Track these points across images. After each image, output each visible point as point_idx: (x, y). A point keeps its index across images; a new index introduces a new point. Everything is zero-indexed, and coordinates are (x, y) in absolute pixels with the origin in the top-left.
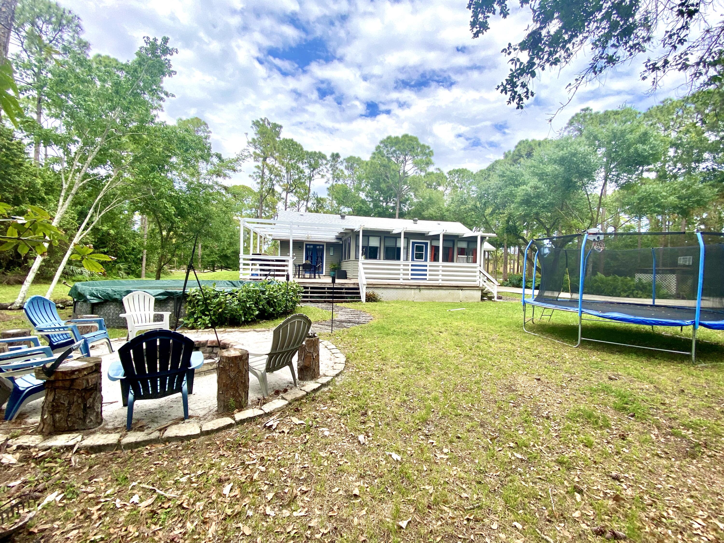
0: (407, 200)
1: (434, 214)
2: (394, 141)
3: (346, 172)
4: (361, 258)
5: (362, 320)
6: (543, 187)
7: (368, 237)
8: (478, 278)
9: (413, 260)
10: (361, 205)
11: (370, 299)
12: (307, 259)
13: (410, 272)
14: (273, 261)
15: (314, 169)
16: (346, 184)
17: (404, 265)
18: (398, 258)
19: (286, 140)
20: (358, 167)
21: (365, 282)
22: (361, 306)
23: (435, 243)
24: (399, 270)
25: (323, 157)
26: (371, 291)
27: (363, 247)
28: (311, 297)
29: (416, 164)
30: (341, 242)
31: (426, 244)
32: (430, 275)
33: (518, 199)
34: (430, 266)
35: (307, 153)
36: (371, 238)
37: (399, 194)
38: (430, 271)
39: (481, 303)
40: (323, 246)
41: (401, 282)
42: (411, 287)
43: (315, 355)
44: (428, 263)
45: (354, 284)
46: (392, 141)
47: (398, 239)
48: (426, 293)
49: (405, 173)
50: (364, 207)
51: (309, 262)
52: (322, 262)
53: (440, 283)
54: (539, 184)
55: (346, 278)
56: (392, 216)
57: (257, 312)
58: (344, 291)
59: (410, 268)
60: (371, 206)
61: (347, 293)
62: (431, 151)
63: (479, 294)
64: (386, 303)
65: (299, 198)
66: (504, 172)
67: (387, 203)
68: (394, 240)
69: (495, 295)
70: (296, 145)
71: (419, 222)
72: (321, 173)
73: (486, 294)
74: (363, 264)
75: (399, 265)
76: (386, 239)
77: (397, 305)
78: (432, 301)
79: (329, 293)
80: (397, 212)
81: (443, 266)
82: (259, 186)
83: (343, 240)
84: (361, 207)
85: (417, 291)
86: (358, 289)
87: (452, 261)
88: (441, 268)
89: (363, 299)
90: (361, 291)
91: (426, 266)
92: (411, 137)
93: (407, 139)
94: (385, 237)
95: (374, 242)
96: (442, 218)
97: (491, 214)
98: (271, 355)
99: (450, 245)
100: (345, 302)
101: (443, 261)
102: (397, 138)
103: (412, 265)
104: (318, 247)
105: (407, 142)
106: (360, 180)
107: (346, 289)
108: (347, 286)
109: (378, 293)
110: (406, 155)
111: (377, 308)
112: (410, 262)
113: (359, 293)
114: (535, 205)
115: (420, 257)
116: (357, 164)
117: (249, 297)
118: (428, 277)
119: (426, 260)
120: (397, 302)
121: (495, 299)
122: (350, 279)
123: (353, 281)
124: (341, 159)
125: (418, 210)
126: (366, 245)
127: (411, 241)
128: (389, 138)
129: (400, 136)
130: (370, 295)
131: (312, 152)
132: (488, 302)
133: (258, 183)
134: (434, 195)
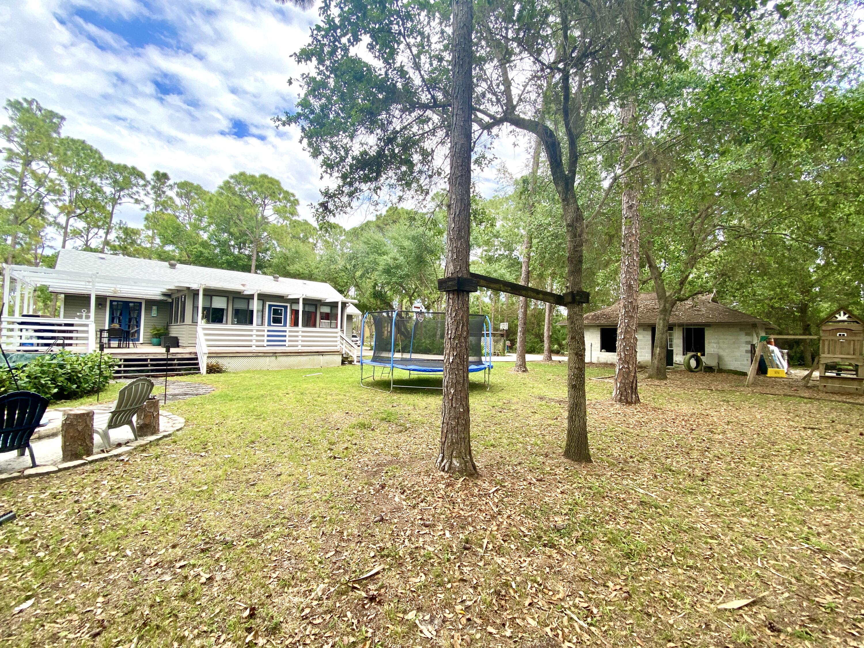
0: (267, 250)
1: (301, 270)
2: (250, 180)
3: (178, 201)
4: (201, 323)
5: (201, 391)
6: (401, 259)
7: (211, 296)
8: (338, 343)
9: (269, 325)
10: (201, 249)
11: (212, 370)
12: (112, 320)
13: (266, 338)
14: (60, 325)
15: (122, 189)
16: (177, 217)
17: (258, 331)
18: (251, 323)
19: (73, 140)
20: (196, 197)
21: (206, 350)
22: (200, 379)
23: (295, 307)
24: (251, 335)
25: (141, 175)
26: (213, 361)
27: (204, 309)
28: (125, 372)
29: (277, 212)
30: (170, 300)
31: (286, 307)
32: (289, 341)
33: (380, 268)
34: (290, 331)
35: (110, 164)
36: (215, 299)
37: (257, 242)
38: (290, 336)
39: (341, 367)
40: (141, 303)
41: (254, 349)
42: (265, 354)
43: (155, 414)
44: (288, 328)
45: (190, 353)
46: (246, 180)
47: (251, 301)
48: (283, 360)
49: (264, 218)
50: (206, 252)
51: (117, 326)
52: (138, 325)
53: (300, 349)
54: (398, 256)
55: (178, 346)
56: (246, 269)
57: (56, 390)
58: (176, 362)
59: (266, 333)
60: (217, 251)
61: (179, 365)
62: (297, 200)
63: (339, 359)
64: (234, 373)
65: (88, 224)
66: (368, 240)
67: (240, 248)
68: (246, 301)
69: (355, 359)
70: (91, 149)
71: (281, 279)
72: (136, 197)
73: (347, 358)
74: (204, 329)
75: (252, 330)
76: (235, 300)
77: (247, 375)
78: (290, 368)
79: (152, 365)
80: (254, 263)
81: (303, 332)
82: (13, 202)
83: (174, 297)
84: (201, 252)
85: (274, 358)
86: (197, 359)
87: (314, 326)
88: (300, 333)
89: (203, 369)
90: (200, 361)
91: (285, 331)
92: (271, 178)
93: (266, 181)
94: (234, 298)
95: (219, 303)
96: (310, 277)
97: (361, 277)
98: (114, 413)
99: (312, 309)
100: (177, 375)
101: (303, 326)
102: (253, 177)
103: (268, 331)
104: (131, 305)
105: (266, 185)
106: (200, 215)
107: (179, 359)
108: (179, 356)
109: (223, 362)
110: (265, 198)
111: (222, 379)
112: (266, 327)
113: (197, 364)
114: (395, 274)
115: (277, 321)
116: (196, 194)
117: (43, 372)
118: (287, 343)
119: (285, 325)
120: (248, 372)
121: (355, 363)
122: (183, 347)
123: (188, 350)
124: (170, 182)
125: (281, 263)
126: (208, 305)
127: (268, 303)
128: (242, 174)
129: (257, 175)
130: (213, 366)
131: (119, 165)
132: (348, 367)
133: (12, 197)
134: (302, 247)
